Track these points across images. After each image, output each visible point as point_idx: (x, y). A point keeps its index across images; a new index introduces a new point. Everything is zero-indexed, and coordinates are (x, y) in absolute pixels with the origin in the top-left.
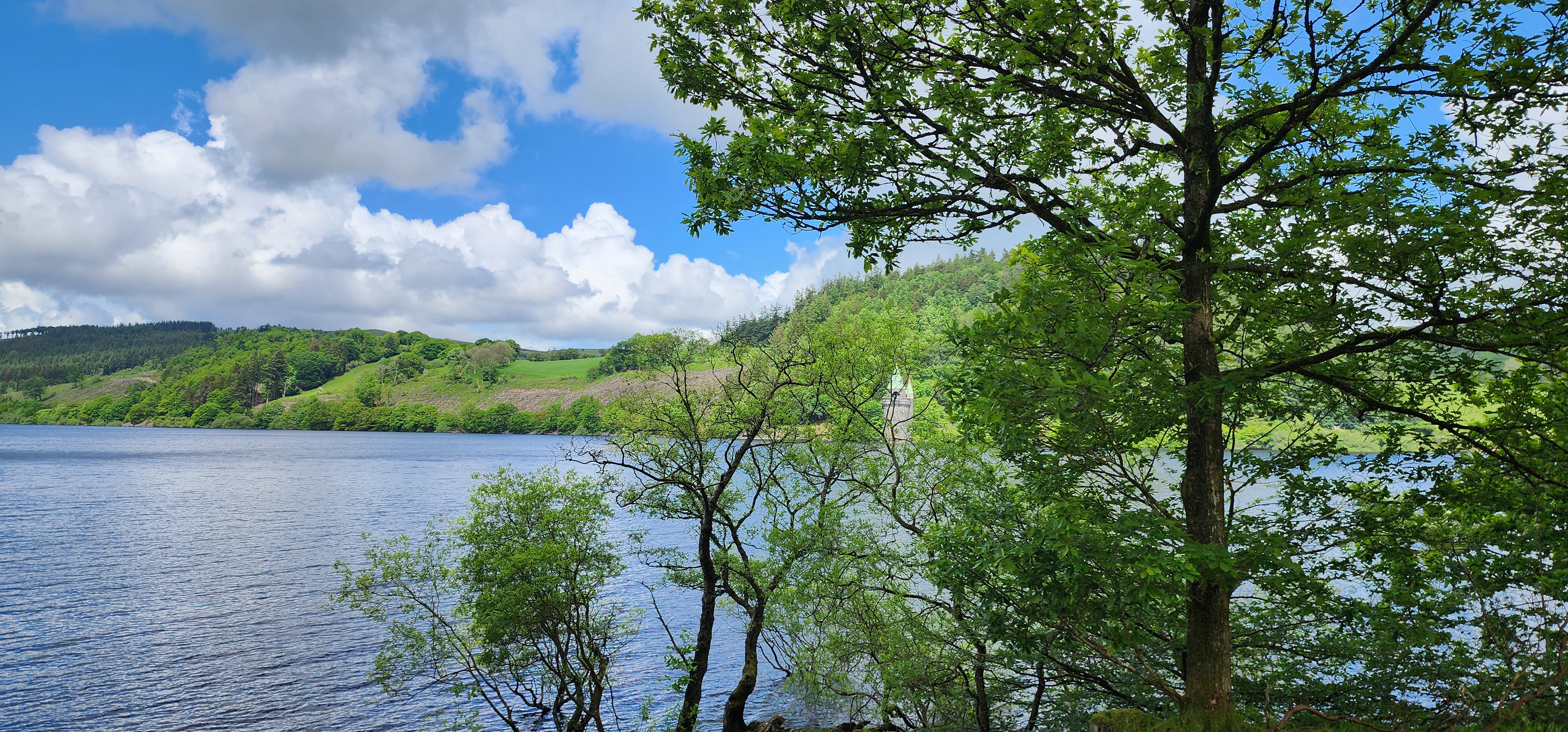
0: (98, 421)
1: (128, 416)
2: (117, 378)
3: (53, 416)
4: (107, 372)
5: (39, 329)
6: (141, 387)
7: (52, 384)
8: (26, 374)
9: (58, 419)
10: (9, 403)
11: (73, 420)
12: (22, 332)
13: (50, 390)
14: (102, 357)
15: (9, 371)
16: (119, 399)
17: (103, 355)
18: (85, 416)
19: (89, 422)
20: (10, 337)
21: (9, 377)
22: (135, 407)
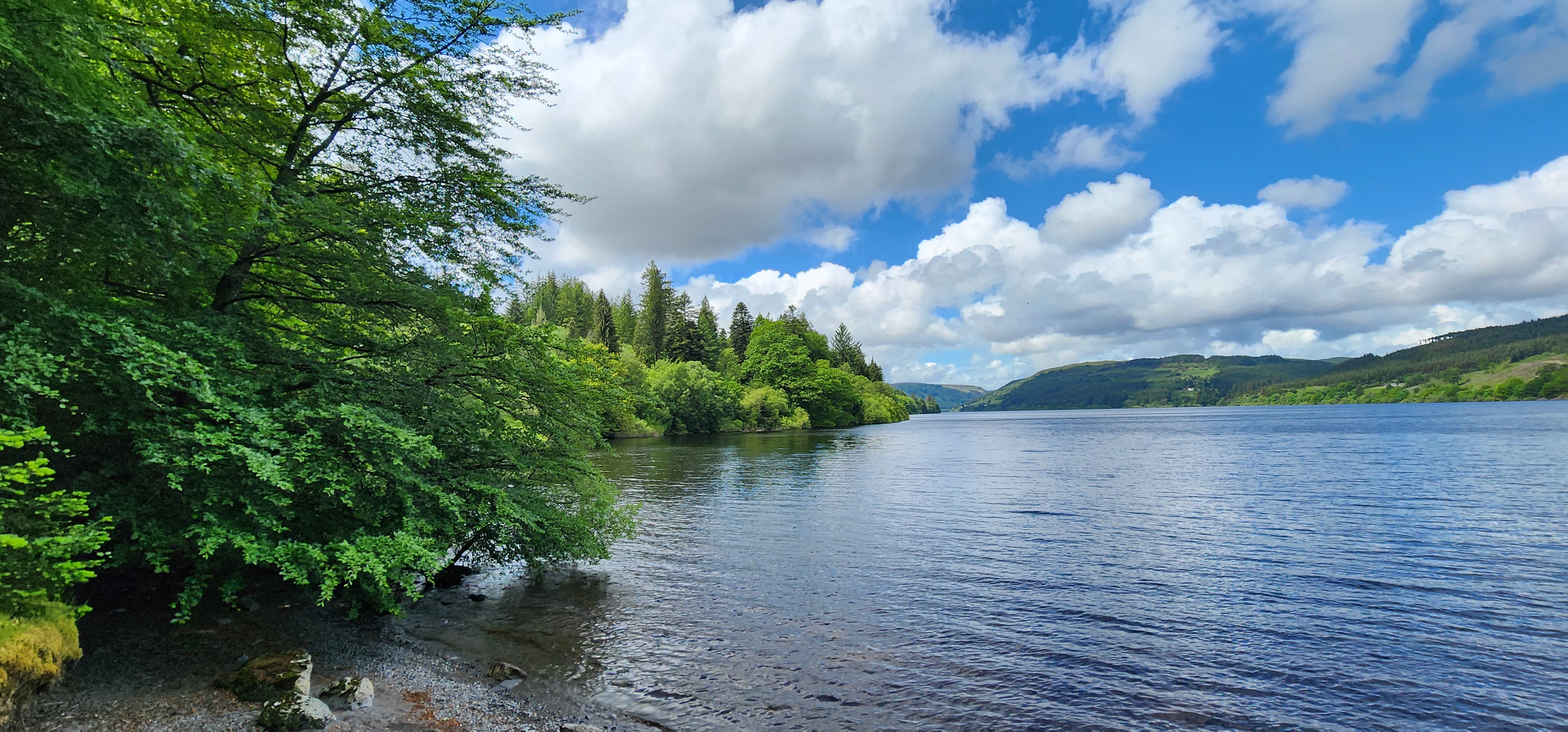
0: (1512, 397)
1: (1541, 393)
2: (1523, 365)
3: (1470, 396)
4: (1515, 360)
5: (1450, 334)
6: (1553, 367)
7: (1466, 372)
8: (1443, 367)
9: (1475, 398)
10: (1433, 388)
11: (1489, 397)
12: (1436, 338)
13: (1465, 377)
14: (1509, 349)
15: (1430, 366)
16: (1529, 378)
17: (1509, 346)
18: (1500, 394)
19: (1504, 399)
20: (1428, 342)
21: (1431, 370)
22: (1546, 385)
